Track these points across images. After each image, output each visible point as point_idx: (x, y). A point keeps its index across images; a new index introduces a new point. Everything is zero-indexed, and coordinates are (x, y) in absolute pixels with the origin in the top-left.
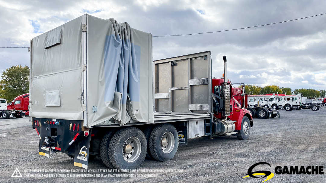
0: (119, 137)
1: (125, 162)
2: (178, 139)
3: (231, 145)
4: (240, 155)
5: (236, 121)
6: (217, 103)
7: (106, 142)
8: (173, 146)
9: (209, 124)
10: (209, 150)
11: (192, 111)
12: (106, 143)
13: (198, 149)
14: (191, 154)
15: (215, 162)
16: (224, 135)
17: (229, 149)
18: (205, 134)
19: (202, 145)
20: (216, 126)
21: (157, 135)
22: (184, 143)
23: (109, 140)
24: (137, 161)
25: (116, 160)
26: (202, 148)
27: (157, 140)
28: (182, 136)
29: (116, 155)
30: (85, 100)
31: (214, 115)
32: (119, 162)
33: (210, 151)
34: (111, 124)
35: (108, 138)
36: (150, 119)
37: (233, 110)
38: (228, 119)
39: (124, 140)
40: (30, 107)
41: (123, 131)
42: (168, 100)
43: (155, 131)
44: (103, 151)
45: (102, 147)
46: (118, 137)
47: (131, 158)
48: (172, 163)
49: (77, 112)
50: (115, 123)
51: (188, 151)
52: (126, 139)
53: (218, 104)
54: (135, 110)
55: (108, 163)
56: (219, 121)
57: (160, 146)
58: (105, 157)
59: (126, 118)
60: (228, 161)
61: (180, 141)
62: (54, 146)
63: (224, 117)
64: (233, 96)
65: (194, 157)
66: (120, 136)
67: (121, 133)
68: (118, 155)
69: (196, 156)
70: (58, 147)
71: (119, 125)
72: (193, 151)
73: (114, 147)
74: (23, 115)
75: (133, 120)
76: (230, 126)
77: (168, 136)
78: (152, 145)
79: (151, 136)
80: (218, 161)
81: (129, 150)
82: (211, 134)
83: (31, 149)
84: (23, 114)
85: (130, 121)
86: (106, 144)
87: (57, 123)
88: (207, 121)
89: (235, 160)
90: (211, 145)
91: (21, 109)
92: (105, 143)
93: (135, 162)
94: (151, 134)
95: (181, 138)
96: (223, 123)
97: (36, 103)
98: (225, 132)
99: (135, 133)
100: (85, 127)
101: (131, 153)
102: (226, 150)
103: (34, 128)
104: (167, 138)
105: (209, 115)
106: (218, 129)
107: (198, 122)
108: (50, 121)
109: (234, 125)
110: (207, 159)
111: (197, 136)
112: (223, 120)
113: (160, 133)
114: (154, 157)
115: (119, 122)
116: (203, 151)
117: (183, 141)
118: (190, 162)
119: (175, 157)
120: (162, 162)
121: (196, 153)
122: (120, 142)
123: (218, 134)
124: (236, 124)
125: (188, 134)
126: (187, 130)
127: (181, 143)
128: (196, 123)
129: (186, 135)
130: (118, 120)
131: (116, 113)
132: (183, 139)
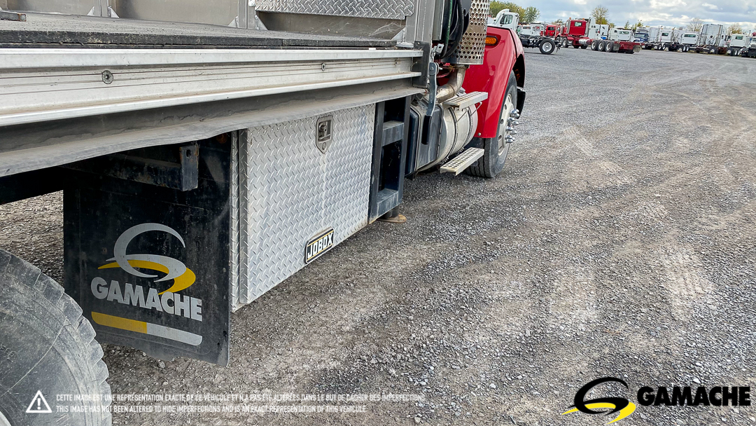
5: (486, 95)
9: (398, 130)
11: (269, 19)
18: (371, 210)
20: (421, 129)
22: (194, 339)
28: (177, 270)
82: (401, 194)
95: (167, 295)
105: (417, 64)
106: (423, 151)
107: (335, 126)
111: (320, 247)
117: (180, 323)
125: (242, 262)
126: (226, 224)
127: (166, 340)
128: (313, 141)
129: (220, 270)
132: (185, 306)
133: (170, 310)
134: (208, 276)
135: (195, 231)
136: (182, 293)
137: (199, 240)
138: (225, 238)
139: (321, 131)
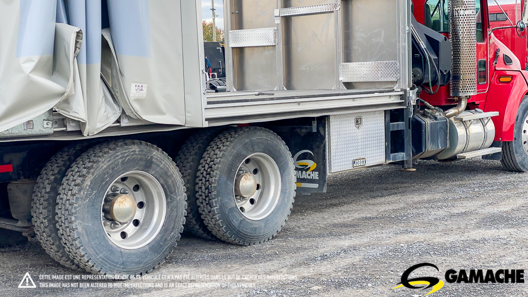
0: (88, 173)
1: (111, 249)
2: (293, 175)
3: (477, 190)
4: (494, 221)
5: (496, 114)
6: (430, 55)
7: (48, 190)
8: (278, 198)
9: (400, 125)
10: (402, 205)
11: (348, 85)
12: (48, 193)
13: (366, 204)
14: (339, 220)
15: (407, 242)
16: (454, 158)
17: (465, 203)
18: (387, 157)
19: (385, 192)
20: (428, 129)
21: (219, 163)
22: (316, 186)
23: (58, 182)
24: (155, 247)
25: (80, 242)
26: (382, 200)
27: (219, 179)
28: (311, 164)
29: (80, 229)
31: (418, 94)
32: (91, 251)
33: (404, 208)
34: (51, 131)
35: (53, 175)
36: (189, 112)
37: (491, 79)
38: (470, 107)
39: (103, 181)
41: (101, 154)
42: (271, 52)
43: (212, 153)
44: (41, 217)
45: (38, 205)
47: (135, 235)
48: (270, 249)
50: (66, 126)
51: (335, 209)
52: (112, 177)
53: (434, 57)
54: (133, 85)
55: (59, 254)
56: (437, 114)
57: (230, 199)
58: (49, 236)
59: (103, 110)
60: (451, 238)
61: (300, 180)
63: (453, 101)
64: (490, 32)
65: (345, 230)
66: (89, 168)
67: (93, 158)
68: (85, 229)
69: (354, 226)
71: (80, 133)
72: (347, 212)
73: (70, 204)
75: (129, 117)
76: (476, 129)
77: (260, 167)
78: (206, 197)
79: (200, 167)
80: (418, 238)
81: (127, 214)
82: (408, 155)
85: (118, 121)
86: (47, 196)
88: (394, 115)
89: (473, 237)
90: (413, 191)
92: (46, 193)
93: (147, 248)
94: (202, 161)
95: (308, 172)
96: (452, 119)
98: (459, 147)
99: (141, 159)
101: (136, 223)
102: (457, 203)
104: (259, 173)
105: (402, 97)
106: (434, 141)
107: (363, 120)
109: (491, 126)
110: (384, 236)
111: (359, 163)
112: (452, 111)
113: (230, 158)
114: (214, 233)
115: (79, 126)
116: (382, 209)
117: (312, 181)
118: (329, 245)
119: (285, 230)
120: (241, 246)
121: (357, 215)
122: (92, 188)
123: (433, 157)
124: (497, 121)
125: (330, 159)
126: (325, 146)
127: (307, 188)
128: (354, 124)
129: (323, 161)
130: (74, 117)
131: (63, 94)
132: (313, 175)
133: (309, 177)
134: (320, 164)
135: (316, 150)
136: (312, 171)
137: (317, 153)
138: (324, 151)
139: (357, 122)
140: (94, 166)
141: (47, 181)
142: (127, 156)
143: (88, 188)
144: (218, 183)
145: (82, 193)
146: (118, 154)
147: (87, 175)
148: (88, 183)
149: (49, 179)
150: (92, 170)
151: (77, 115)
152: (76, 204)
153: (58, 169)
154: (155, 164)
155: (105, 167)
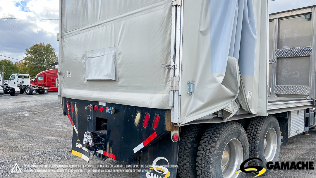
2: (280, 138)
7: (190, 146)
8: (275, 150)
9: (308, 115)
12: (190, 148)
18: (304, 129)
21: (259, 133)
22: (282, 143)
23: (197, 143)
27: (260, 142)
29: (213, 173)
30: (178, 68)
34: (212, 117)
35: (191, 138)
36: (260, 108)
39: (223, 145)
40: (59, 82)
41: (222, 129)
43: (254, 127)
46: (216, 140)
49: (155, 93)
54: (249, 92)
62: (102, 149)
66: (218, 137)
67: (218, 131)
68: (216, 172)
70: (109, 152)
71: (222, 118)
73: (208, 158)
74: (46, 92)
81: (226, 161)
83: (57, 136)
84: (46, 90)
86: (189, 150)
87: (110, 111)
91: (44, 85)
97: (69, 75)
99: (237, 132)
100: (176, 124)
103: (65, 114)
105: (312, 102)
107: (299, 112)
108: (93, 106)
111: (298, 132)
122: (220, 149)
125: (289, 130)
126: (288, 124)
128: (297, 114)
129: (286, 131)
130: (227, 110)
131: (234, 97)
138: (287, 126)
140: (220, 136)
141: (188, 142)
142: (233, 130)
143: (218, 149)
144: (259, 144)
145: (215, 152)
146: (229, 129)
147: (217, 141)
148: (218, 146)
149: (189, 140)
150: (219, 139)
151: (229, 109)
152: (212, 158)
153: (194, 135)
154: (242, 134)
155: (224, 137)
